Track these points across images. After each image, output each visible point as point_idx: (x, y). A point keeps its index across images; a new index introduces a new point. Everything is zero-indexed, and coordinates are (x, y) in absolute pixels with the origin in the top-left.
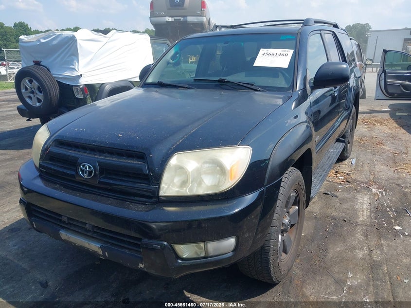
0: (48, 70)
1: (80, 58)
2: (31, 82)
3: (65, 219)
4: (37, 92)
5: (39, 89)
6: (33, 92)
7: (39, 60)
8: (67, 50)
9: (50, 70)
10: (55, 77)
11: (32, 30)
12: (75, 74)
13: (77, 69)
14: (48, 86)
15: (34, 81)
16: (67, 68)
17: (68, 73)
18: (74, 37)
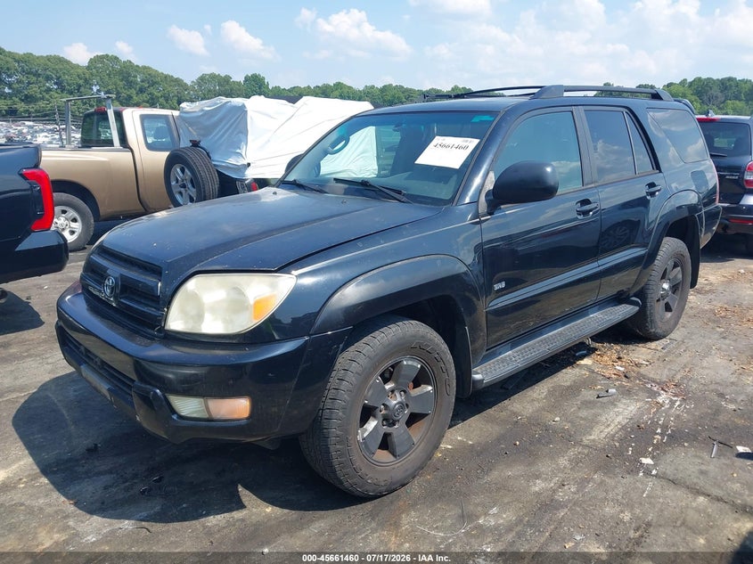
0: (208, 154)
1: (250, 137)
2: (183, 171)
3: (82, 349)
4: (190, 186)
5: (192, 182)
6: (184, 186)
7: (197, 139)
8: (234, 125)
9: (211, 155)
10: (215, 165)
11: (270, 88)
12: (241, 162)
13: (243, 154)
14: (202, 178)
15: (186, 170)
16: (232, 152)
17: (233, 161)
18: (244, 106)
